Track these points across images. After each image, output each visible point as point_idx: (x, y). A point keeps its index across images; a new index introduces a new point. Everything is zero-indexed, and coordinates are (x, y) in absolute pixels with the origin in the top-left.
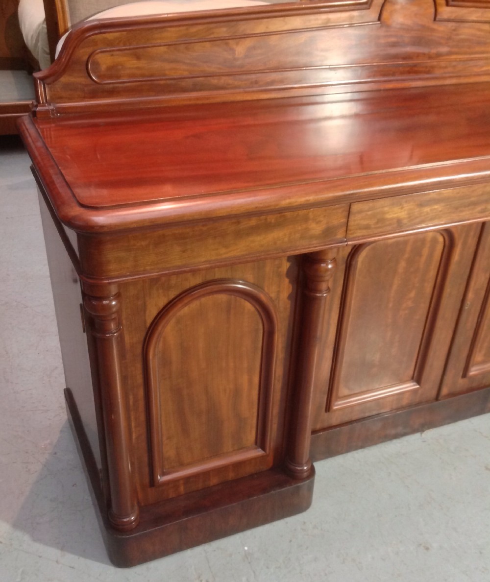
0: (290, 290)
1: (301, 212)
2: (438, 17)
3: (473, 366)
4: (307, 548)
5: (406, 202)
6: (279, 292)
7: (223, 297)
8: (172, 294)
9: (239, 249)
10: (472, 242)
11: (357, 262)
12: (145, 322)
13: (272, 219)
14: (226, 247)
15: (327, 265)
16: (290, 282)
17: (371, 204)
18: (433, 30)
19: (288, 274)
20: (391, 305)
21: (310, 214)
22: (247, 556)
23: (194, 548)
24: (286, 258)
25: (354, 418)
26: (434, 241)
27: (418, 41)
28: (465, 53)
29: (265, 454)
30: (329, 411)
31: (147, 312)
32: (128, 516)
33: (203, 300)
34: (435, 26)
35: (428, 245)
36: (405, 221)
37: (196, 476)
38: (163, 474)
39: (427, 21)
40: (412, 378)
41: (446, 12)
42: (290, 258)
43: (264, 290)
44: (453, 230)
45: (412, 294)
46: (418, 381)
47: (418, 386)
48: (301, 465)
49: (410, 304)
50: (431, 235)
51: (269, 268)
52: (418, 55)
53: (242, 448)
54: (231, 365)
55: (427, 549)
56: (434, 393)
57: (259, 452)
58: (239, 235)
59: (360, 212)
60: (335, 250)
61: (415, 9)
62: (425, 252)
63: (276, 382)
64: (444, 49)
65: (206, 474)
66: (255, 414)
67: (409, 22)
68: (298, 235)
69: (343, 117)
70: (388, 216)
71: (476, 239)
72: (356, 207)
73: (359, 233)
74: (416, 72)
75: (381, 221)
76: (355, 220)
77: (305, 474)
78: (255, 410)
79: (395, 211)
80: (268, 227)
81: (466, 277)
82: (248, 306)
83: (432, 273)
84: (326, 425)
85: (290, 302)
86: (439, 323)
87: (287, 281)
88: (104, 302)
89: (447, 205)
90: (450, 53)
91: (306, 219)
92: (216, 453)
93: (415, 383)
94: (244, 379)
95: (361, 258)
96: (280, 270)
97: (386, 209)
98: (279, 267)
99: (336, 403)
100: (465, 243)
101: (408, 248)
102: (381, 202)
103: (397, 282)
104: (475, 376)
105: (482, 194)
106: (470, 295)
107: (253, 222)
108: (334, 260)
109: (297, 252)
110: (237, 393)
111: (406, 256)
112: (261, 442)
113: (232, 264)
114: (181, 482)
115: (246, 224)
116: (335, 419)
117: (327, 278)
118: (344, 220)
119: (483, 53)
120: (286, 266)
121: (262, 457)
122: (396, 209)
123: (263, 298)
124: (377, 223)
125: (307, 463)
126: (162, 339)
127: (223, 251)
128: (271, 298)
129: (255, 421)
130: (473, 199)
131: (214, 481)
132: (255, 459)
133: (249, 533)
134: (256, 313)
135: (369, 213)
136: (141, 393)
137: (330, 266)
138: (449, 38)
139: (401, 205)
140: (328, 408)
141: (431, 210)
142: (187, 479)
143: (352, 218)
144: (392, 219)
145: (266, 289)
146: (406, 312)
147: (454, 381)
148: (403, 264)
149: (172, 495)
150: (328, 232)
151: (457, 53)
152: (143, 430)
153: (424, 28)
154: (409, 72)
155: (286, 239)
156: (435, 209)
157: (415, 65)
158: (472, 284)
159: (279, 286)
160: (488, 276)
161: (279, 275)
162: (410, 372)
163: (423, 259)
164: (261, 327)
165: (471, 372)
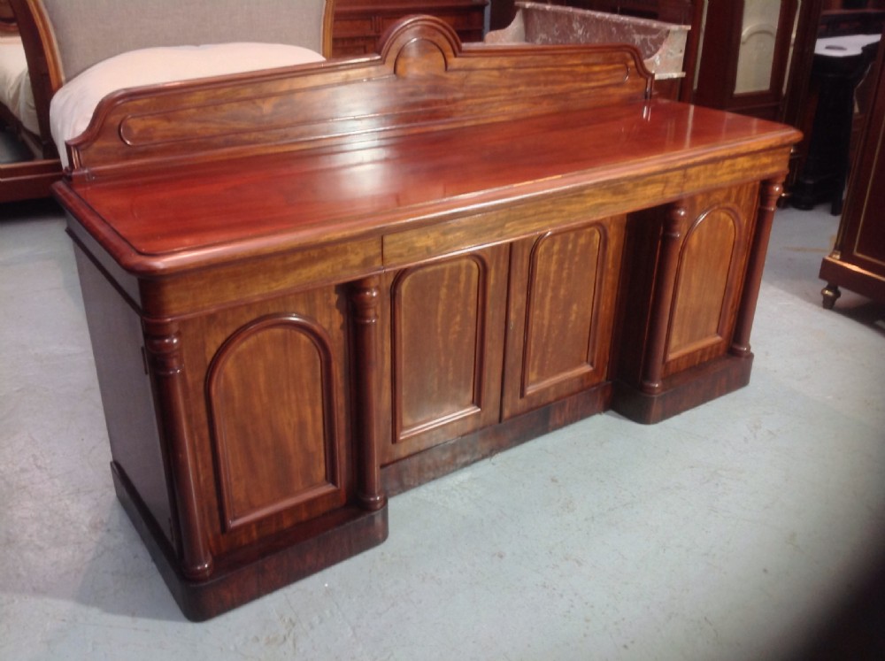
0: (342, 321)
1: (341, 246)
2: (449, 68)
3: (528, 386)
4: (387, 574)
5: (431, 232)
6: (331, 324)
7: (278, 331)
8: (230, 331)
9: (289, 282)
10: (504, 266)
11: (400, 292)
12: (205, 360)
13: (315, 253)
15: (372, 293)
16: (341, 312)
17: (401, 235)
18: (446, 79)
19: (338, 305)
20: (439, 330)
21: (349, 247)
22: (328, 592)
24: (333, 288)
25: (422, 448)
26: (469, 267)
27: (434, 90)
28: (480, 97)
29: (337, 489)
30: (395, 442)
31: (207, 350)
32: (201, 563)
33: (260, 335)
34: (448, 75)
35: (464, 271)
36: (433, 248)
37: (269, 518)
38: (235, 518)
39: (440, 71)
40: (473, 402)
41: (455, 62)
42: (336, 288)
44: (483, 255)
45: (458, 318)
46: (479, 405)
47: (479, 410)
48: (373, 495)
49: (457, 328)
50: (464, 262)
52: (436, 102)
53: (313, 485)
54: (293, 397)
55: (501, 557)
56: (496, 415)
57: (329, 488)
58: (287, 269)
59: (393, 242)
60: (377, 279)
61: (426, 61)
63: (339, 412)
64: (459, 95)
65: (278, 516)
66: (322, 448)
67: (423, 73)
68: (340, 267)
69: (374, 162)
70: (418, 245)
71: (507, 264)
72: (387, 239)
73: (394, 261)
74: (437, 118)
75: (412, 249)
76: (388, 250)
77: (378, 505)
78: (322, 443)
79: (424, 240)
80: (312, 261)
81: (505, 299)
82: (303, 338)
83: (473, 297)
84: (394, 458)
85: (342, 332)
86: (488, 345)
87: (337, 312)
88: (167, 341)
90: (465, 98)
91: (345, 252)
92: (287, 494)
93: (475, 407)
95: (405, 286)
96: (330, 302)
97: (415, 239)
98: (329, 298)
99: (402, 434)
100: (497, 268)
101: (447, 276)
102: (408, 234)
103: (441, 308)
104: (533, 394)
106: (512, 316)
107: (298, 257)
108: (378, 288)
109: (341, 281)
110: (301, 425)
111: (446, 283)
112: (331, 477)
113: (283, 297)
114: (254, 527)
115: (292, 259)
116: (402, 451)
117: (373, 305)
118: (379, 251)
119: (495, 95)
120: (334, 298)
121: (334, 493)
122: (423, 238)
123: (316, 328)
124: (409, 251)
125: (379, 494)
126: (222, 377)
127: (274, 285)
128: (324, 329)
129: (322, 455)
130: (489, 226)
131: (287, 523)
132: (327, 495)
133: (329, 571)
134: (312, 344)
135: (401, 243)
136: (206, 432)
137: (374, 294)
138: (462, 85)
140: (395, 439)
141: (454, 237)
142: (260, 523)
143: (386, 248)
144: (421, 247)
145: (319, 321)
146: (455, 336)
147: (514, 404)
148: (444, 291)
149: (245, 541)
150: (367, 262)
151: (472, 98)
152: (211, 473)
153: (437, 77)
154: (430, 118)
155: (330, 271)
157: (435, 111)
158: (512, 305)
159: (331, 317)
160: (525, 296)
161: (329, 306)
162: (469, 397)
163: (462, 285)
164: (318, 357)
165: (527, 391)
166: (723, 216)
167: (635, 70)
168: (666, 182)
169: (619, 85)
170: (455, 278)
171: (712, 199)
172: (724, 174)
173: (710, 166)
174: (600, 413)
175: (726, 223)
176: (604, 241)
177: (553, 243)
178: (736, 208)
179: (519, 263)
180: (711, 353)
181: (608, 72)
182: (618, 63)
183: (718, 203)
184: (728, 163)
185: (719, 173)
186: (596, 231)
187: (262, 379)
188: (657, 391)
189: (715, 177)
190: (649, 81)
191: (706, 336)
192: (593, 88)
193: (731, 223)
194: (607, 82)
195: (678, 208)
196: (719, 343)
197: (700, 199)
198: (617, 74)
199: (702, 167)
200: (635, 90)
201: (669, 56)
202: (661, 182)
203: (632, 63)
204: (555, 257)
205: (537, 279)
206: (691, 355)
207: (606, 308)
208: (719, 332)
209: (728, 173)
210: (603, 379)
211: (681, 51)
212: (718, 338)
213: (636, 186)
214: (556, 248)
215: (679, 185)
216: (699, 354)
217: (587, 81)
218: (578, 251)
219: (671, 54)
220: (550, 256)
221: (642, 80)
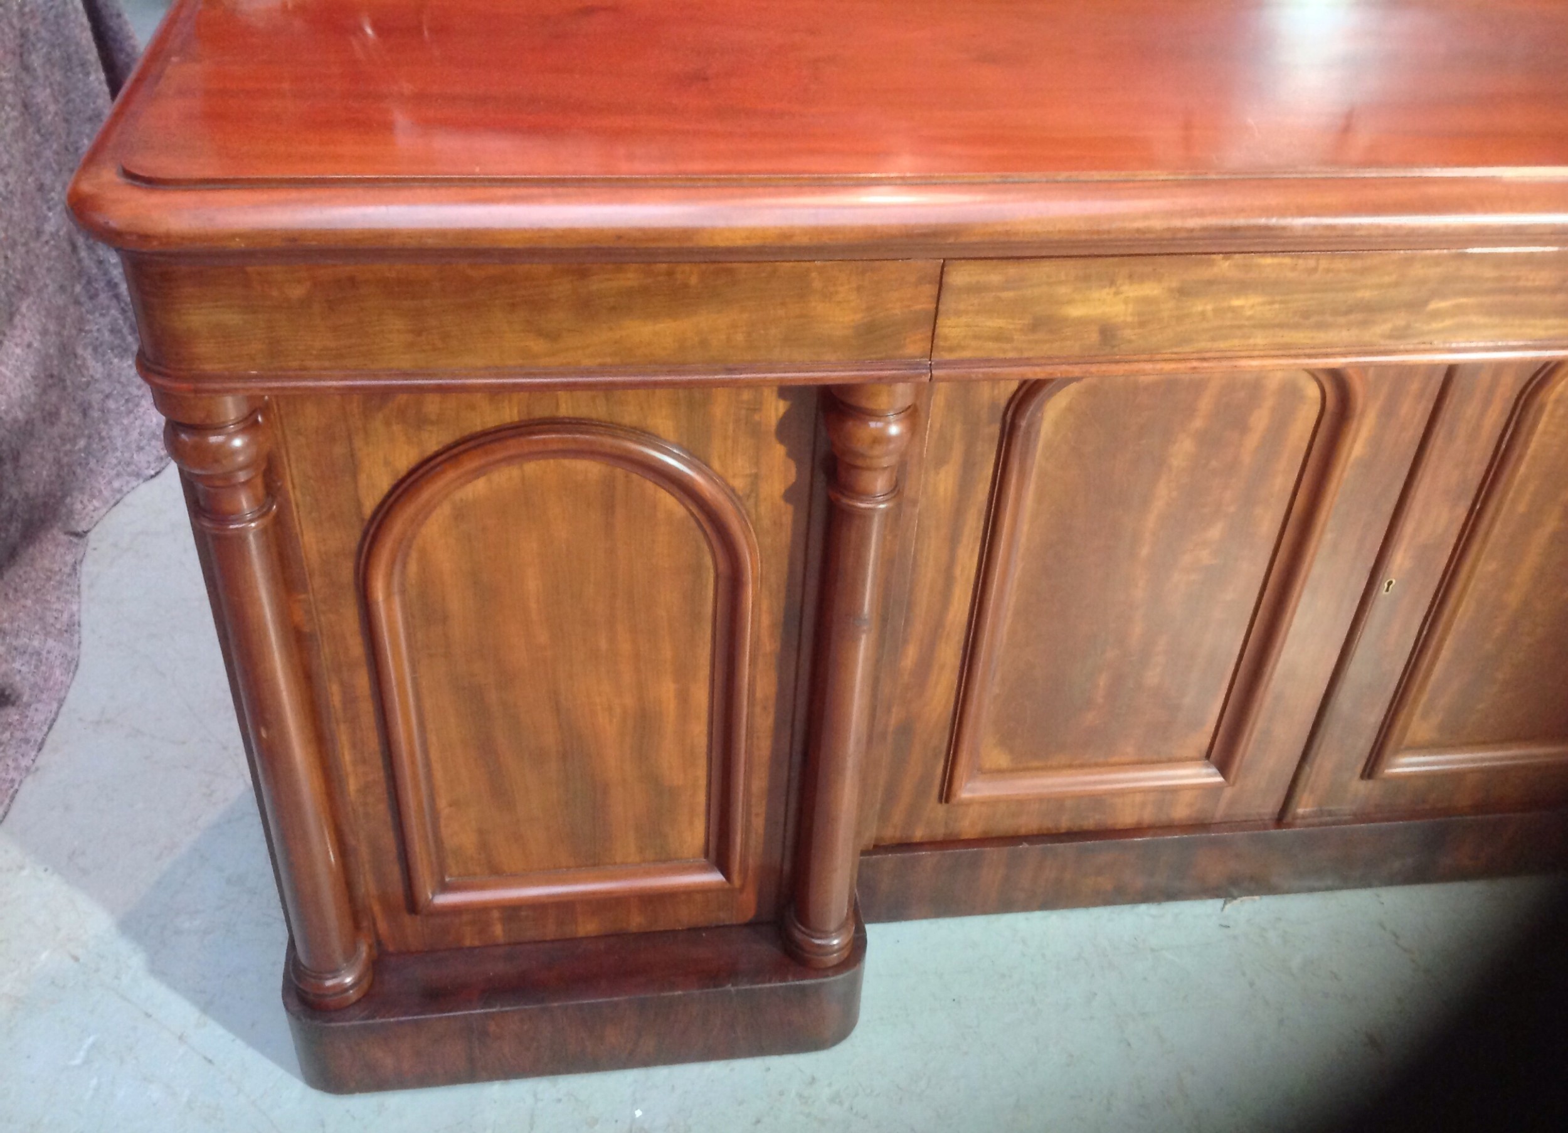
0: (792, 476)
3: (1397, 752)
5: (1131, 277)
6: (755, 479)
7: (590, 469)
8: (433, 441)
9: (590, 346)
12: (359, 504)
13: (689, 275)
14: (553, 336)
15: (884, 425)
16: (790, 454)
17: (1013, 270)
19: (783, 431)
20: (1144, 553)
21: (814, 275)
23: (510, 1081)
24: (775, 388)
26: (1290, 393)
29: (727, 886)
30: (947, 801)
31: (363, 479)
32: (335, 972)
33: (532, 468)
35: (1269, 403)
36: (1128, 333)
37: (539, 907)
38: (445, 888)
40: (1208, 756)
42: (785, 391)
43: (707, 465)
45: (1215, 532)
46: (1223, 768)
47: (1221, 779)
49: (1205, 556)
51: (721, 407)
53: (668, 861)
54: (625, 647)
56: (1270, 806)
57: (715, 877)
58: (588, 308)
59: (976, 289)
62: (1260, 420)
63: (758, 710)
65: (565, 907)
66: (701, 784)
68: (777, 333)
70: (1076, 311)
71: (1426, 406)
72: (960, 276)
75: (1047, 323)
76: (958, 313)
77: (834, 958)
78: (700, 774)
79: (1096, 301)
80: (679, 297)
81: (1389, 508)
82: (668, 502)
83: (1280, 479)
84: (940, 832)
85: (790, 508)
87: (779, 451)
88: (214, 439)
89: (1272, 303)
91: (801, 289)
93: (1213, 770)
94: (667, 690)
95: (1054, 409)
96: (757, 417)
97: (1063, 290)
98: (755, 407)
99: (969, 785)
100: (1388, 412)
101: (1205, 404)
102: (1046, 269)
104: (1407, 778)
105: (1396, 285)
106: (1401, 560)
108: (913, 414)
110: (646, 720)
111: (1198, 423)
112: (718, 855)
114: (496, 914)
116: (968, 825)
118: (925, 307)
120: (775, 409)
121: (721, 890)
122: (1098, 295)
124: (1037, 326)
126: (414, 555)
127: (541, 347)
128: (733, 490)
129: (701, 798)
131: (588, 927)
132: (704, 891)
133: (661, 1074)
134: (693, 524)
135: (1010, 294)
136: (362, 681)
137: (893, 430)
139: (1112, 283)
140: (946, 794)
141: (1215, 311)
142: (512, 911)
143: (948, 303)
144: (1083, 322)
145: (716, 465)
146: (1193, 577)
149: (470, 939)
150: (873, 336)
152: (378, 774)
155: (740, 339)
156: (1233, 310)
158: (1408, 527)
159: (757, 463)
160: (1462, 512)
161: (755, 431)
162: (1202, 738)
163: (1252, 440)
164: (708, 561)
165: (1390, 767)
170: (1233, 415)
179: (1471, 410)
187: (533, 584)
205: (1522, 469)
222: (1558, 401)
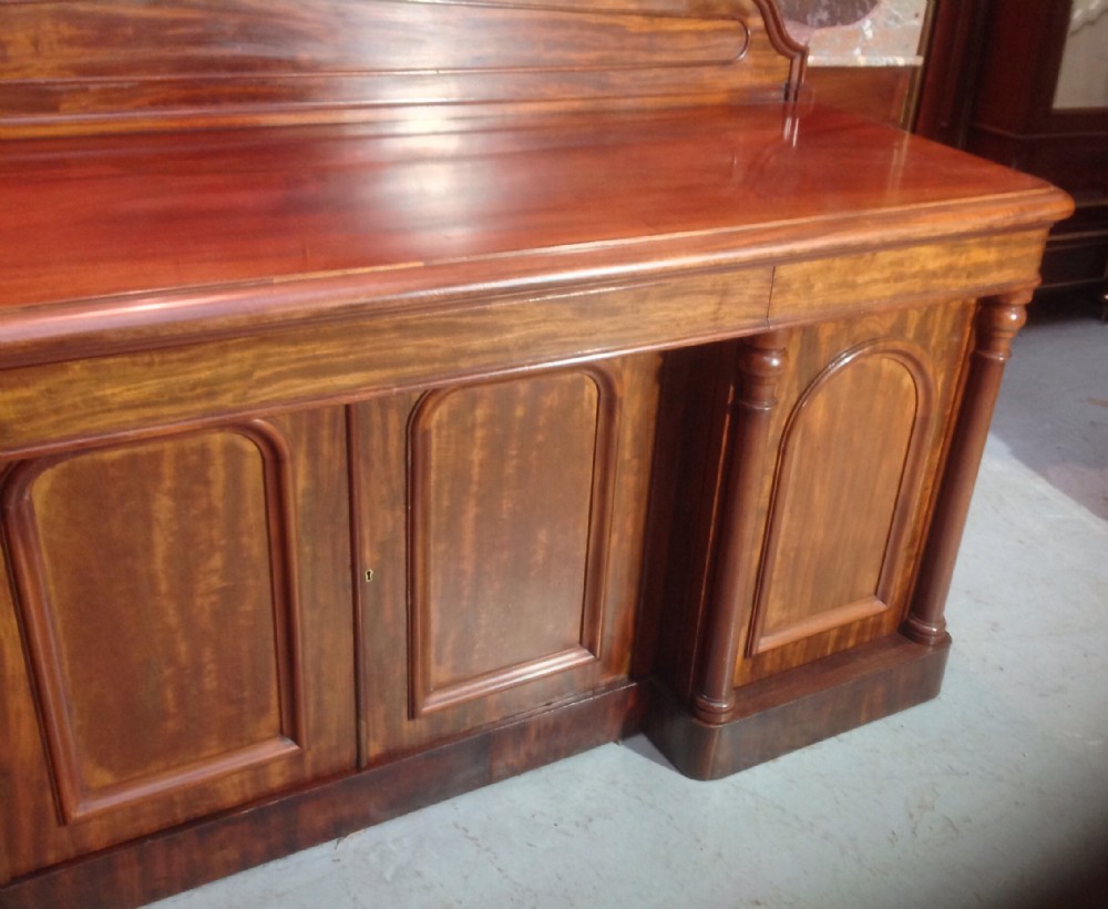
3: (427, 693)
10: (332, 449)
20: (163, 587)
26: (233, 449)
30: (66, 823)
35: (219, 459)
40: (281, 732)
44: (267, 427)
45: (217, 561)
46: (295, 738)
47: (296, 747)
49: (215, 581)
50: (218, 439)
56: (346, 754)
62: (217, 473)
71: (340, 445)
81: (344, 520)
83: (252, 514)
84: (71, 851)
86: (309, 614)
93: (289, 742)
95: (39, 492)
99: (81, 805)
100: (314, 455)
101: (167, 469)
103: (162, 540)
104: (444, 710)
106: (368, 555)
111: (168, 484)
116: (95, 838)
140: (62, 817)
146: (214, 598)
147: (391, 730)
158: (364, 531)
160: (401, 515)
162: (273, 718)
163: (218, 489)
165: (427, 705)
166: (888, 365)
167: (766, 37)
168: (724, 293)
169: (726, 64)
170: (194, 472)
171: (858, 329)
172: (875, 281)
173: (838, 263)
174: (616, 742)
175: (896, 382)
176: (609, 403)
177: (473, 403)
178: (918, 352)
179: (376, 442)
180: (862, 631)
181: (700, 34)
182: (724, 18)
183: (874, 341)
184: (886, 257)
185: (860, 280)
186: (587, 379)
188: (723, 718)
189: (853, 286)
190: (797, 62)
191: (852, 600)
192: (667, 65)
193: (907, 380)
194: (700, 56)
195: (765, 351)
196: (880, 615)
197: (826, 332)
198: (717, 41)
199: (818, 264)
200: (767, 80)
201: (892, 23)
202: (711, 293)
203: (756, 22)
204: (479, 433)
205: (433, 476)
206: (815, 640)
207: (621, 540)
208: (880, 593)
209: (887, 280)
210: (623, 676)
211: (917, 15)
212: (878, 606)
213: (643, 297)
214: (480, 413)
215: (756, 300)
216: (834, 634)
217: (651, 49)
218: (542, 420)
219: (896, 19)
220: (468, 431)
221: (781, 60)
222: (439, 427)
